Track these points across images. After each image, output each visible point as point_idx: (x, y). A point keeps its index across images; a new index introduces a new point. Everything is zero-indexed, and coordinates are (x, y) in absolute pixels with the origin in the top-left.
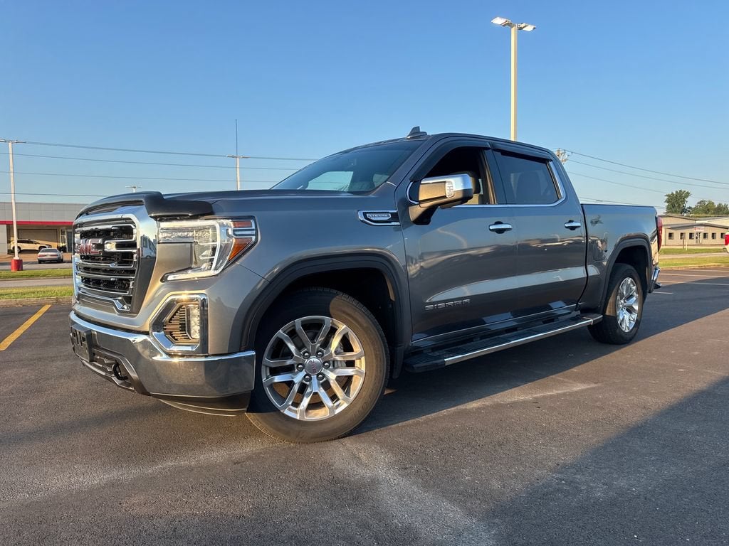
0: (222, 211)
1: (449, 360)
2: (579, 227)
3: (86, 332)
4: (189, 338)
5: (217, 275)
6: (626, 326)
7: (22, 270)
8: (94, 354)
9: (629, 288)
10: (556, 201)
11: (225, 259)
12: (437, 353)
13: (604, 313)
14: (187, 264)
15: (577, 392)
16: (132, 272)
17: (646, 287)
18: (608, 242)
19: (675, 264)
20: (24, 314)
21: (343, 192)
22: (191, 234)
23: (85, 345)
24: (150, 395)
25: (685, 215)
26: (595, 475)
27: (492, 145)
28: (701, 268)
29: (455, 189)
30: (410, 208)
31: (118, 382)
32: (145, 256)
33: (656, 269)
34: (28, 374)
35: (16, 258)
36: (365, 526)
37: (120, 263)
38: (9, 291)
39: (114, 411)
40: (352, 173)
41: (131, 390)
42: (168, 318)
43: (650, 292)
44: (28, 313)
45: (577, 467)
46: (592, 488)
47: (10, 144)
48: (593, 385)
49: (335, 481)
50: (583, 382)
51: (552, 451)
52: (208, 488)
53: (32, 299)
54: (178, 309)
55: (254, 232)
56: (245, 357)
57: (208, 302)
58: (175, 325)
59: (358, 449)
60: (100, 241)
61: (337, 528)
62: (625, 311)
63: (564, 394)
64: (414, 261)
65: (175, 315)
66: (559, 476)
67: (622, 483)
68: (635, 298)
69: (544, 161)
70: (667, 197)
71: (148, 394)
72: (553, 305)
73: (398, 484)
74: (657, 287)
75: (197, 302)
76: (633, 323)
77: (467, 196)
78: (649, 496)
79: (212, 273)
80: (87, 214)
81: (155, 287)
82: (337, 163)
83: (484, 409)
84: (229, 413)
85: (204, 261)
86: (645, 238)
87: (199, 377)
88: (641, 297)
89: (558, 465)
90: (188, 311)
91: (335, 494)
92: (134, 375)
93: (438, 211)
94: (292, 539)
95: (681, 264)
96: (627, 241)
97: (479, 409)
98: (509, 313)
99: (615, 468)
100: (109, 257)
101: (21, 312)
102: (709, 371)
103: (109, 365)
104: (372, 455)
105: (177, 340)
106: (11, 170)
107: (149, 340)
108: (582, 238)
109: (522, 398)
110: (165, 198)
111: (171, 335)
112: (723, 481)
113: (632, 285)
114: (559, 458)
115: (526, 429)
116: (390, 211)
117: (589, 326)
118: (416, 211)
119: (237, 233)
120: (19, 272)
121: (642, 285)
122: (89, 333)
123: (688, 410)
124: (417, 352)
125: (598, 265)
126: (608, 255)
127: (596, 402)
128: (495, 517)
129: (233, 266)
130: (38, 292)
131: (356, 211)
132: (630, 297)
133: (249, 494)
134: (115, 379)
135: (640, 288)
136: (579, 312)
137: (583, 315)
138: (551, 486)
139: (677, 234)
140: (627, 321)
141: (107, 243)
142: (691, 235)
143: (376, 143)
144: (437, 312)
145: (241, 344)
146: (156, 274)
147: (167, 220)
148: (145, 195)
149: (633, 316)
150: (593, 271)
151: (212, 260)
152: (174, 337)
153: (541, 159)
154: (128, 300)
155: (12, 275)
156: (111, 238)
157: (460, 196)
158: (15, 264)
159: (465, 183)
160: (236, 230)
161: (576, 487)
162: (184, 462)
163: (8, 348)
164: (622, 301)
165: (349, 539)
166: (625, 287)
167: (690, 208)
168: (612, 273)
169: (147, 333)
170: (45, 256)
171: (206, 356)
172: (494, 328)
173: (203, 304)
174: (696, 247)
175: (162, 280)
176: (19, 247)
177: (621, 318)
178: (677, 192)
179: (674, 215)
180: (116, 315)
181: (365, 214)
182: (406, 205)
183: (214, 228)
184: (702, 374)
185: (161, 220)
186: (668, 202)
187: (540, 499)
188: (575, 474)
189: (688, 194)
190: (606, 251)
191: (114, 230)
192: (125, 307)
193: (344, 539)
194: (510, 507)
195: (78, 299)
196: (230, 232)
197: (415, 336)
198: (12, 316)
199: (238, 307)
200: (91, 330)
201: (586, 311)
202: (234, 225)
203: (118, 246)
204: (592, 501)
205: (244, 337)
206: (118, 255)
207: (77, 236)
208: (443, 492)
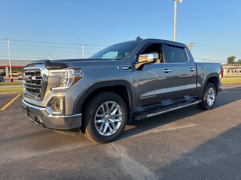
0: (70, 67)
1: (149, 116)
2: (194, 70)
3: (26, 107)
4: (59, 109)
5: (68, 88)
6: (210, 104)
7: (13, 82)
8: (29, 114)
9: (211, 91)
10: (187, 62)
11: (71, 83)
12: (144, 114)
13: (202, 99)
14: (59, 84)
15: (191, 127)
16: (40, 87)
17: (217, 90)
18: (205, 76)
19: (229, 82)
20: (12, 97)
21: (113, 59)
22: (60, 74)
23: (26, 111)
24: (47, 128)
25: (234, 64)
26: (195, 157)
27: (165, 43)
28: (238, 83)
29: (151, 58)
30: (135, 65)
31: (37, 123)
32: (45, 81)
33: (221, 84)
34: (10, 118)
35: (11, 78)
36: (115, 174)
37: (37, 84)
38: (8, 89)
39: (36, 131)
40: (118, 52)
41: (41, 126)
42: (52, 103)
43: (219, 92)
44: (13, 97)
45: (189, 154)
46: (193, 162)
47: (9, 41)
48: (197, 125)
49: (107, 158)
50: (194, 123)
51: (181, 148)
52: (64, 160)
53: (15, 92)
54: (56, 100)
55: (81, 74)
56: (78, 116)
57: (65, 97)
58: (55, 105)
59: (115, 147)
60: (30, 76)
61: (105, 174)
62: (210, 99)
63: (187, 128)
64: (136, 82)
65: (54, 101)
66: (182, 157)
67: (203, 160)
68: (213, 95)
69: (183, 48)
70: (228, 58)
71: (46, 128)
72: (185, 97)
73: (128, 159)
74: (221, 90)
75: (62, 97)
76: (213, 103)
77: (155, 61)
78: (212, 165)
79: (67, 87)
80: (27, 67)
81: (48, 92)
82: (112, 49)
83: (159, 132)
84: (73, 134)
85: (64, 84)
86: (217, 74)
87: (63, 122)
88: (215, 94)
89: (182, 153)
90: (59, 100)
91: (106, 162)
92: (41, 121)
93: (145, 65)
94: (90, 178)
95: (231, 82)
96: (211, 75)
97: (157, 133)
98: (170, 100)
99: (202, 155)
100: (33, 81)
101: (11, 97)
102: (237, 120)
103: (34, 118)
104: (120, 149)
105: (55, 110)
106: (9, 49)
107: (46, 110)
108: (195, 74)
109: (173, 129)
110: (51, 62)
111: (53, 108)
112: (239, 160)
113: (212, 90)
114: (183, 151)
115: (173, 140)
116: (128, 66)
117: (197, 104)
118: (137, 66)
119: (75, 74)
120: (12, 83)
121: (216, 90)
122: (27, 107)
123: (229, 134)
124: (138, 113)
125: (200, 83)
126: (204, 80)
127: (198, 130)
128: (159, 172)
129: (74, 85)
130: (17, 90)
131: (117, 66)
132: (212, 94)
133: (77, 162)
134: (35, 122)
135: (215, 91)
136: (194, 99)
137: (195, 100)
138: (179, 161)
139: (231, 71)
140: (210, 102)
141: (33, 77)
142: (235, 71)
143: (125, 42)
144: (144, 100)
145: (77, 111)
146: (48, 87)
147: (52, 70)
148: (45, 61)
149: (213, 101)
150: (199, 85)
151: (67, 83)
152: (54, 109)
153: (182, 47)
154: (39, 96)
155: (10, 83)
156: (34, 75)
157: (152, 61)
158: (11, 80)
159: (154, 56)
160: (75, 73)
161: (188, 161)
162: (57, 150)
163: (5, 109)
164: (209, 95)
165: (109, 179)
166: (210, 91)
167: (235, 62)
168: (205, 86)
169: (45, 107)
170: (20, 77)
171: (65, 115)
172: (164, 105)
173: (64, 97)
174: (237, 76)
175: (50, 90)
176: (12, 74)
177: (208, 101)
178: (231, 57)
179: (229, 64)
180: (36, 101)
181: (120, 67)
182: (134, 64)
183: (67, 72)
184: (235, 121)
185: (50, 70)
186: (228, 60)
187: (175, 165)
188: (188, 157)
189: (235, 57)
190: (203, 79)
191: (35, 73)
192: (39, 98)
193: (107, 179)
194: (165, 168)
195: (25, 95)
196: (73, 73)
197: (137, 108)
198: (8, 98)
199: (76, 99)
200: (28, 106)
201: (197, 99)
202: (74, 71)
203: (36, 78)
204: (193, 167)
205: (78, 109)
206: (36, 81)
207: (24, 74)
208: (142, 162)
